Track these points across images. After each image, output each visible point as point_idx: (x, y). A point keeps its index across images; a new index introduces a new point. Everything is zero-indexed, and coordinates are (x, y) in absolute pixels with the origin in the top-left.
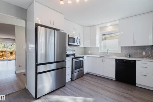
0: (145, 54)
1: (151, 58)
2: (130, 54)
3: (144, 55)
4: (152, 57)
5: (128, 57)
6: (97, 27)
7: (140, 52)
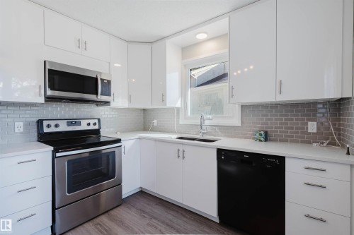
0: (315, 131)
1: (335, 144)
2: (269, 130)
3: (313, 133)
4: (339, 139)
5: (261, 141)
6: (168, 42)
7: (298, 124)
